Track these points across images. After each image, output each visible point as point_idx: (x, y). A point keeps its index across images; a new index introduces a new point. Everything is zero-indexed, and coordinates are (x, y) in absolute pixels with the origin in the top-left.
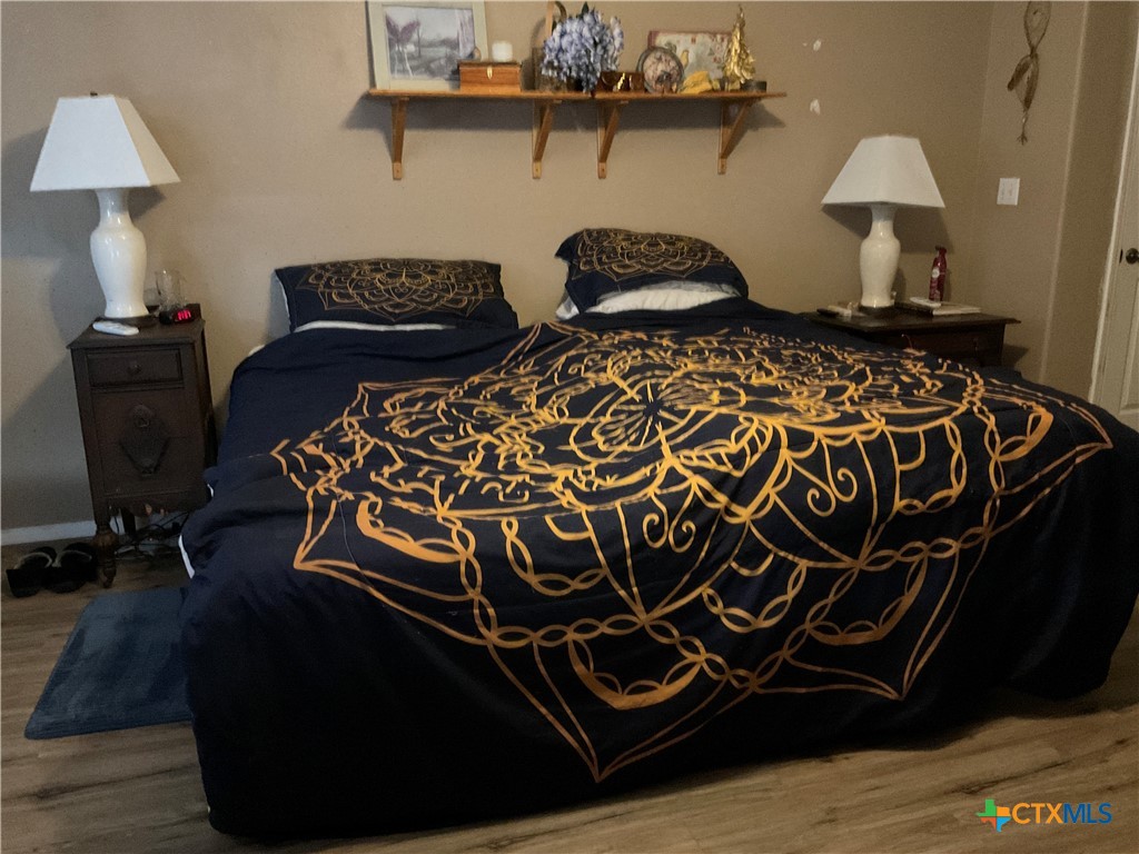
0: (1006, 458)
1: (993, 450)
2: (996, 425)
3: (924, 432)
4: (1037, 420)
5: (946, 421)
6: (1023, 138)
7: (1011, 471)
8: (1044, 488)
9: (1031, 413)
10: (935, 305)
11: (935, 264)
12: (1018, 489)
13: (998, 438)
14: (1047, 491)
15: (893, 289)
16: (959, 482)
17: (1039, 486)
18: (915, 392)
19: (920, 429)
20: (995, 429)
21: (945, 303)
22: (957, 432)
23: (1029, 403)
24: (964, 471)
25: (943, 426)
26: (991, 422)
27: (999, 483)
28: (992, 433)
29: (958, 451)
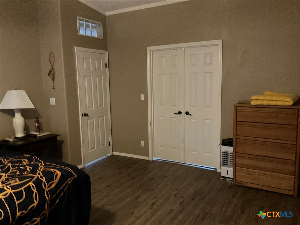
0: (49, 189)
1: (46, 188)
2: (45, 180)
3: (24, 189)
4: (57, 175)
5: (31, 183)
6: (54, 88)
7: (52, 192)
8: (61, 193)
9: (55, 173)
10: (37, 133)
11: (36, 121)
12: (54, 196)
13: (46, 184)
14: (62, 194)
15: (25, 131)
16: (36, 200)
17: (60, 193)
18: (23, 173)
19: (22, 188)
20: (45, 181)
21: (40, 132)
22: (34, 186)
23: (54, 170)
24: (38, 197)
25: (30, 185)
26: (44, 180)
27: (48, 196)
28: (44, 183)
29: (35, 191)
